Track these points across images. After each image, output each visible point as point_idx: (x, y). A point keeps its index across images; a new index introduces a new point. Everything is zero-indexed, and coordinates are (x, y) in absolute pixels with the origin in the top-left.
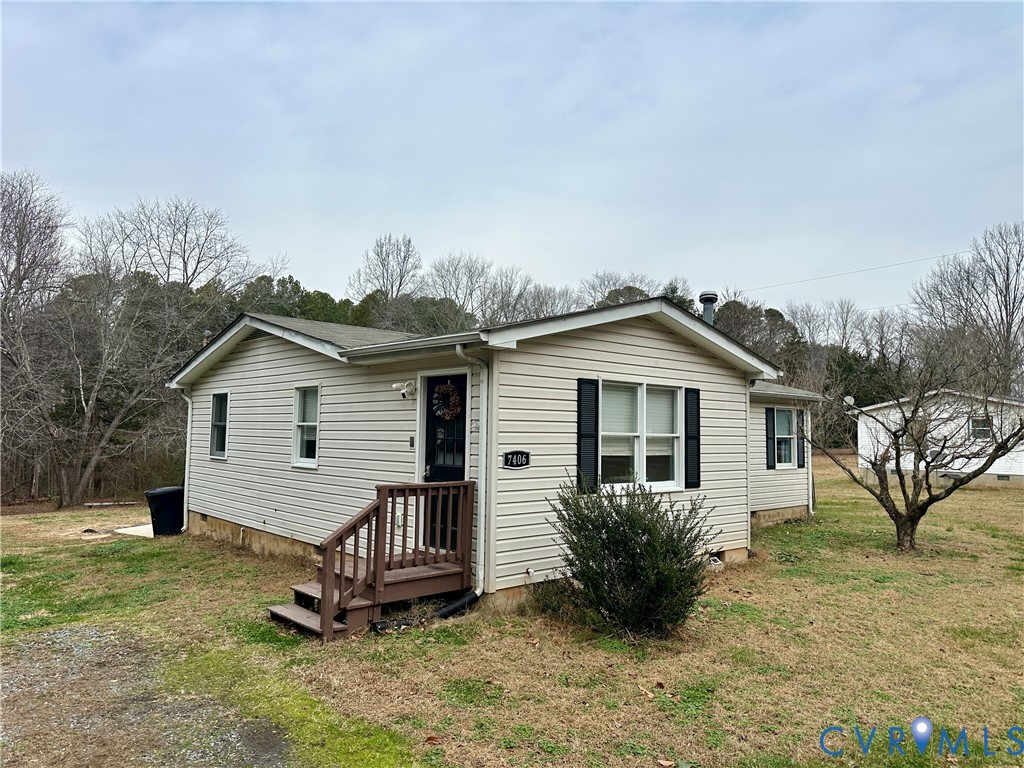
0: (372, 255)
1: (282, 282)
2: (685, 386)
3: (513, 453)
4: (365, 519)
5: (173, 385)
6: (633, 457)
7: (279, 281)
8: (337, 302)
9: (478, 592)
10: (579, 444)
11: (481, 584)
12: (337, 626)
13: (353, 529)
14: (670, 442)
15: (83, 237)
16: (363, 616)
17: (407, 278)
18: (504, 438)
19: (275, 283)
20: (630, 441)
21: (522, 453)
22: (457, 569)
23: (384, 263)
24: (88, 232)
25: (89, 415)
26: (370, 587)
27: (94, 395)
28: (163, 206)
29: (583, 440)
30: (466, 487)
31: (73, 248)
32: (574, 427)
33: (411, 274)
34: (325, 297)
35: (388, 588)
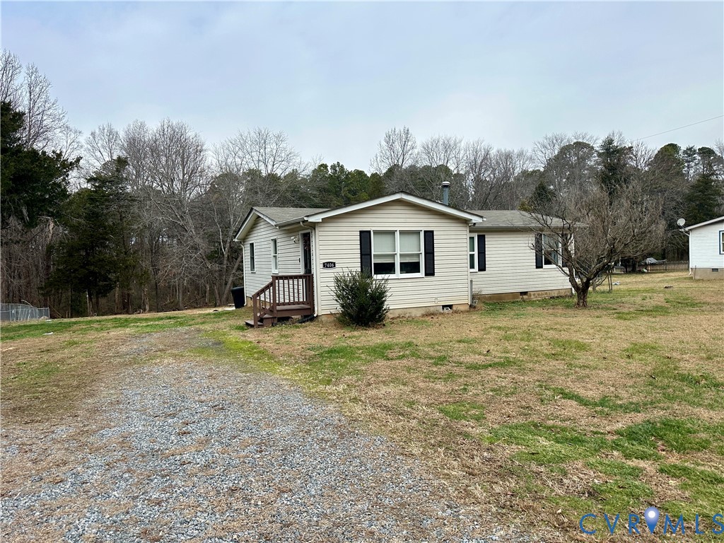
0: (384, 143)
1: (333, 167)
2: (424, 229)
3: (327, 263)
4: (267, 287)
5: (236, 240)
6: (394, 263)
7: (331, 166)
8: (369, 175)
9: (315, 315)
10: (361, 258)
11: (316, 312)
12: (259, 323)
13: (263, 291)
14: (418, 255)
15: (214, 155)
16: (270, 321)
17: (407, 156)
18: (322, 257)
19: (329, 168)
20: (393, 256)
21: (332, 263)
22: (309, 307)
23: (391, 148)
24: (217, 153)
25: (226, 256)
26: (271, 311)
27: (228, 245)
28: (252, 134)
29: (363, 257)
31: (212, 162)
32: (359, 251)
33: (410, 152)
34: (360, 173)
35: (279, 312)
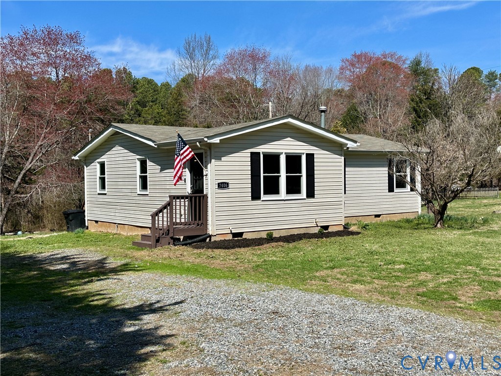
2: (306, 152)
3: (221, 183)
4: (165, 207)
5: (76, 158)
9: (209, 235)
10: (252, 179)
11: (210, 232)
13: (161, 211)
14: (300, 177)
16: (166, 241)
18: (218, 177)
20: (278, 178)
21: (225, 183)
22: (201, 227)
29: (254, 177)
30: (203, 196)
32: (249, 172)
35: (175, 232)
